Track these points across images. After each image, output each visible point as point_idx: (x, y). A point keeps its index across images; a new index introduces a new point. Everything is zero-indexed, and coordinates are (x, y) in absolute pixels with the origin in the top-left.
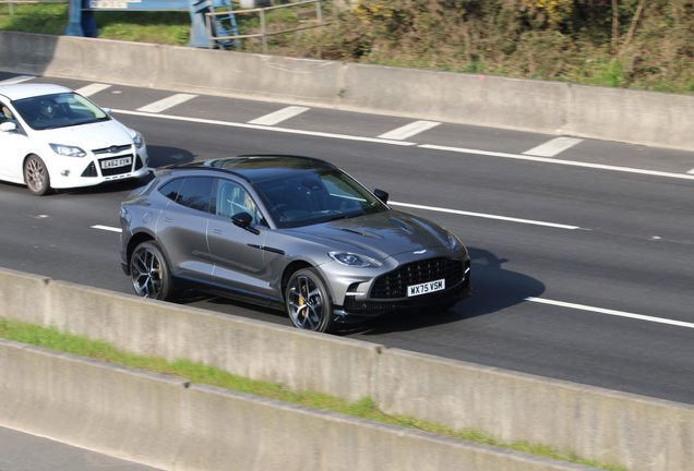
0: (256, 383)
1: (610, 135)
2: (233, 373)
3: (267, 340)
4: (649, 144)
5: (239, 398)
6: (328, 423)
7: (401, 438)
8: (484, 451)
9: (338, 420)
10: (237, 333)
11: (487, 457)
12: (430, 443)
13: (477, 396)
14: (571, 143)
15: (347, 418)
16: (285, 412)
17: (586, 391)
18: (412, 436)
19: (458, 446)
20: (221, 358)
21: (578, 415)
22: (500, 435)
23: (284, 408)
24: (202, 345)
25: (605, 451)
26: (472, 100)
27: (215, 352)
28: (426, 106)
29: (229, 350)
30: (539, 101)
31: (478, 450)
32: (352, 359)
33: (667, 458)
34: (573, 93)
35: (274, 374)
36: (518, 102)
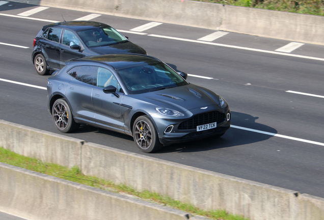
0: (26, 158)
1: (242, 31)
2: (16, 153)
3: (32, 137)
4: (260, 35)
5: (6, 167)
6: (45, 181)
7: (78, 189)
8: (115, 197)
9: (50, 180)
10: (19, 133)
11: (117, 200)
12: (91, 192)
13: (126, 167)
14: (222, 34)
15: (55, 179)
16: (27, 175)
17: (176, 166)
18: (83, 188)
19: (104, 194)
20: (11, 145)
21: (172, 178)
22: (136, 187)
23: (26, 173)
24: (3, 139)
25: (184, 196)
26: (178, 12)
27: (9, 142)
28: (156, 14)
29: (15, 141)
30: (208, 12)
31: (112, 196)
32: (70, 147)
33: (212, 201)
34: (225, 9)
35: (35, 154)
36: (199, 13)
